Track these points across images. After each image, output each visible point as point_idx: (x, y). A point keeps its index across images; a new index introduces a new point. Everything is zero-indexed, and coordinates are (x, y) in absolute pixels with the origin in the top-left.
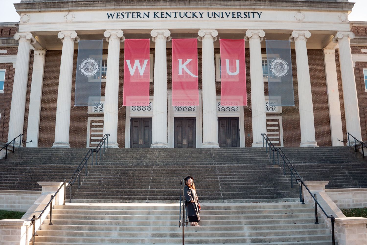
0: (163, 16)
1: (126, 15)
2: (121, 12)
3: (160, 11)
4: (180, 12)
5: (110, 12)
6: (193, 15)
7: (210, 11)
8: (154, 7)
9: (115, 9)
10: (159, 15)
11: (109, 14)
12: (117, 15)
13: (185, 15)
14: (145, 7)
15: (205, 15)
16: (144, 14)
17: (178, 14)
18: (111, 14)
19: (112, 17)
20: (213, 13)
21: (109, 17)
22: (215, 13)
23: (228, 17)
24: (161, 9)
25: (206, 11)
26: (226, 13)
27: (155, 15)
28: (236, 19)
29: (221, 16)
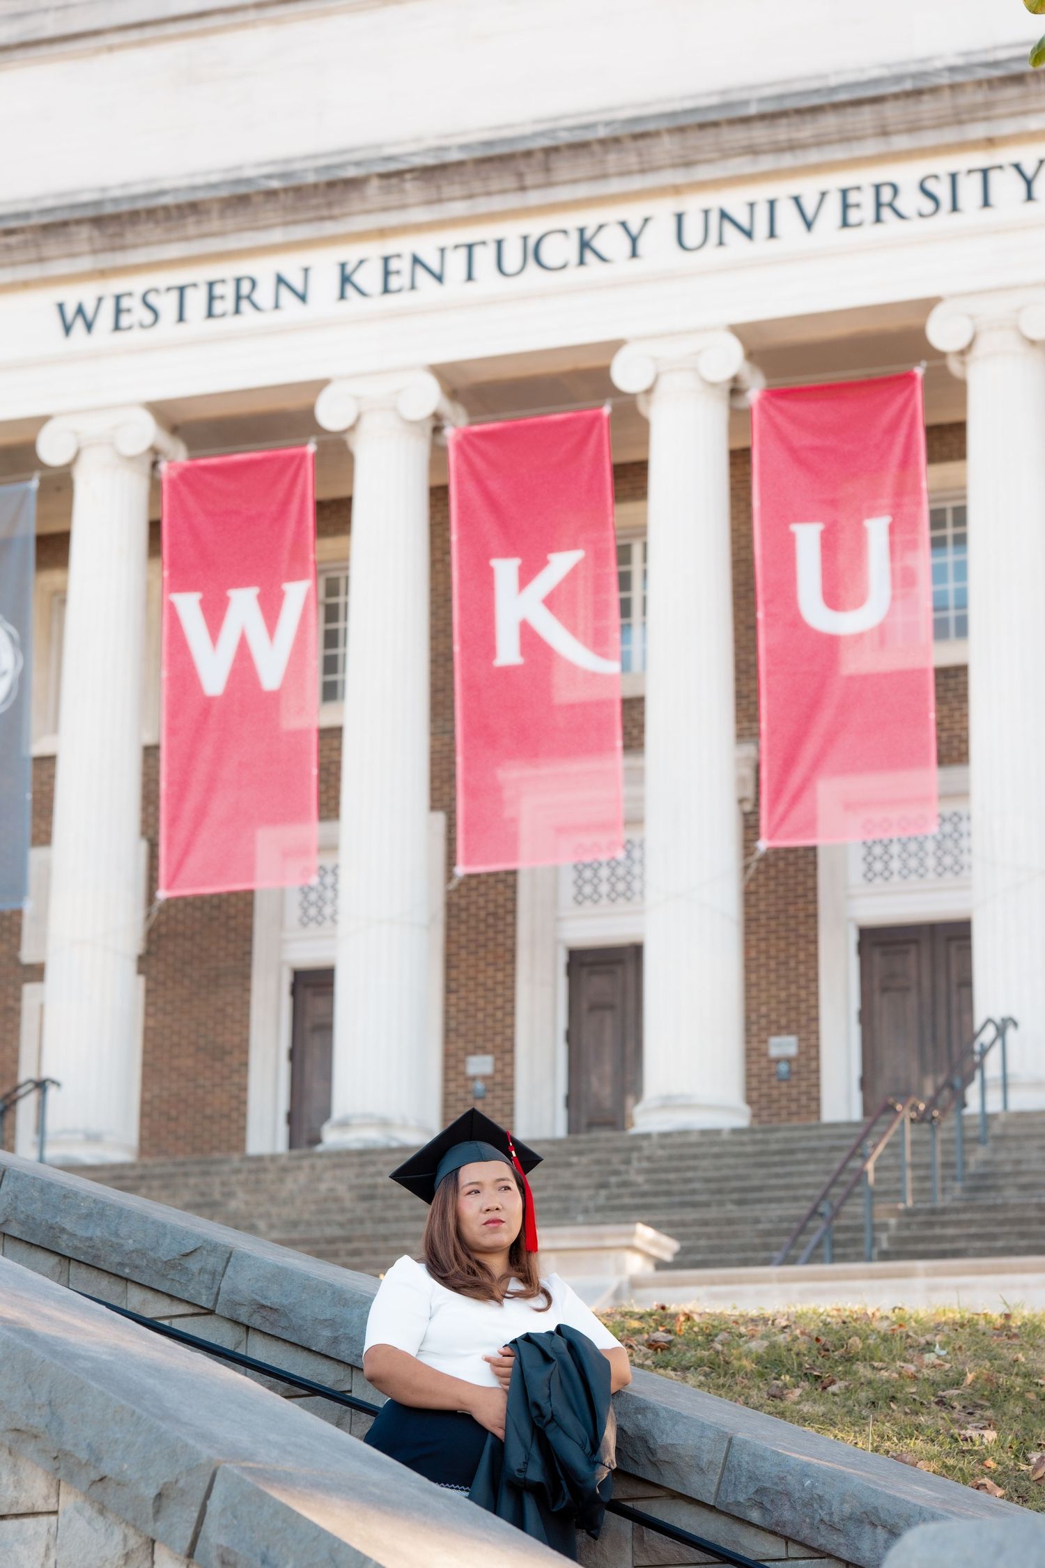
0: (394, 282)
1: (167, 304)
2: (137, 284)
3: (373, 251)
4: (499, 243)
5: (72, 296)
6: (585, 245)
7: (692, 205)
8: (329, 228)
9: (102, 274)
10: (369, 277)
11: (70, 311)
12: (118, 311)
13: (534, 253)
14: (277, 236)
15: (658, 238)
16: (280, 280)
17: (484, 257)
18: (80, 311)
19: (89, 326)
20: (714, 218)
21: (67, 329)
22: (724, 215)
23: (809, 225)
24: (382, 233)
25: (662, 211)
26: (797, 200)
27: (345, 279)
28: (870, 232)
29: (761, 228)
